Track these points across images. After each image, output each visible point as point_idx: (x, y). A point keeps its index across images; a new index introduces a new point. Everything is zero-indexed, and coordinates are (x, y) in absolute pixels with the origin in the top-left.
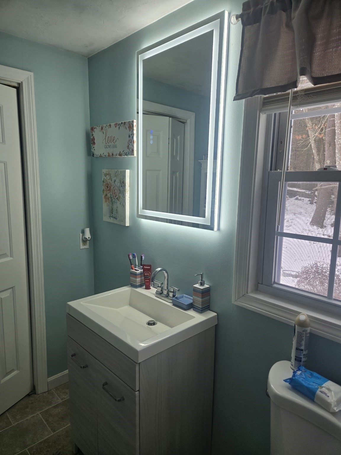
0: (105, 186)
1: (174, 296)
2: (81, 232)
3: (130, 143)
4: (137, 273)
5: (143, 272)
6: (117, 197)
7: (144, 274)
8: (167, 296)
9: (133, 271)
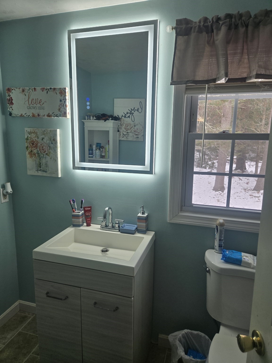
0: (30, 143)
1: (119, 226)
2: (1, 188)
3: (62, 106)
4: (80, 215)
5: (85, 213)
6: (46, 153)
7: (86, 215)
8: (113, 227)
9: (74, 214)
